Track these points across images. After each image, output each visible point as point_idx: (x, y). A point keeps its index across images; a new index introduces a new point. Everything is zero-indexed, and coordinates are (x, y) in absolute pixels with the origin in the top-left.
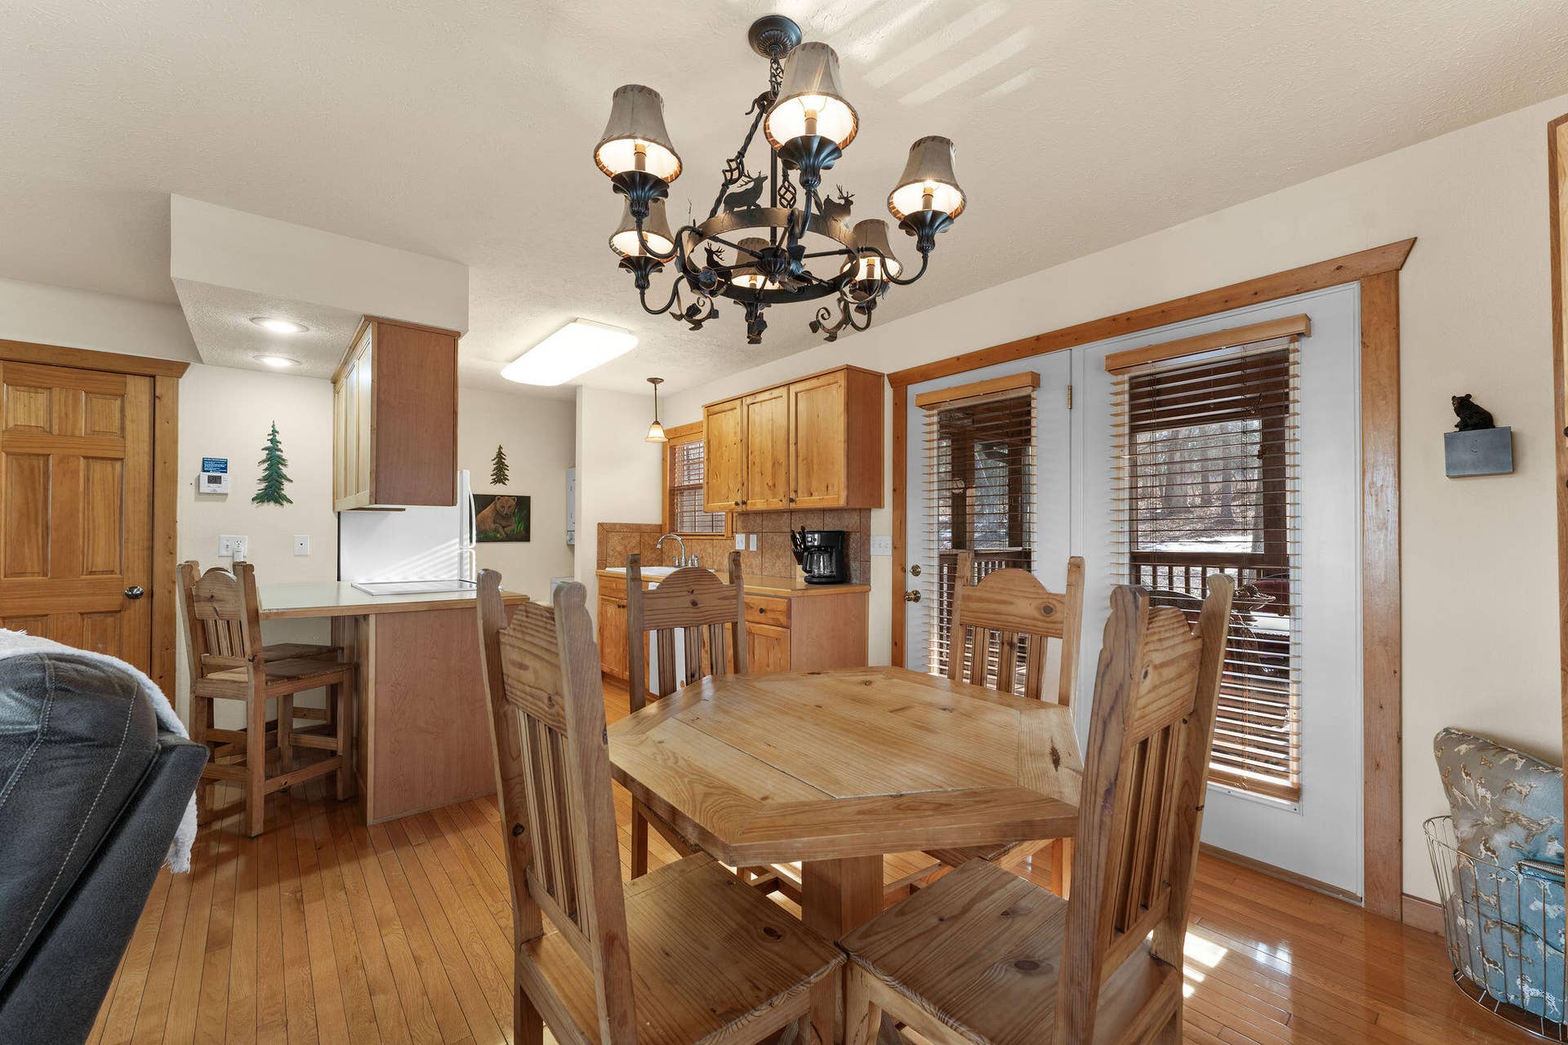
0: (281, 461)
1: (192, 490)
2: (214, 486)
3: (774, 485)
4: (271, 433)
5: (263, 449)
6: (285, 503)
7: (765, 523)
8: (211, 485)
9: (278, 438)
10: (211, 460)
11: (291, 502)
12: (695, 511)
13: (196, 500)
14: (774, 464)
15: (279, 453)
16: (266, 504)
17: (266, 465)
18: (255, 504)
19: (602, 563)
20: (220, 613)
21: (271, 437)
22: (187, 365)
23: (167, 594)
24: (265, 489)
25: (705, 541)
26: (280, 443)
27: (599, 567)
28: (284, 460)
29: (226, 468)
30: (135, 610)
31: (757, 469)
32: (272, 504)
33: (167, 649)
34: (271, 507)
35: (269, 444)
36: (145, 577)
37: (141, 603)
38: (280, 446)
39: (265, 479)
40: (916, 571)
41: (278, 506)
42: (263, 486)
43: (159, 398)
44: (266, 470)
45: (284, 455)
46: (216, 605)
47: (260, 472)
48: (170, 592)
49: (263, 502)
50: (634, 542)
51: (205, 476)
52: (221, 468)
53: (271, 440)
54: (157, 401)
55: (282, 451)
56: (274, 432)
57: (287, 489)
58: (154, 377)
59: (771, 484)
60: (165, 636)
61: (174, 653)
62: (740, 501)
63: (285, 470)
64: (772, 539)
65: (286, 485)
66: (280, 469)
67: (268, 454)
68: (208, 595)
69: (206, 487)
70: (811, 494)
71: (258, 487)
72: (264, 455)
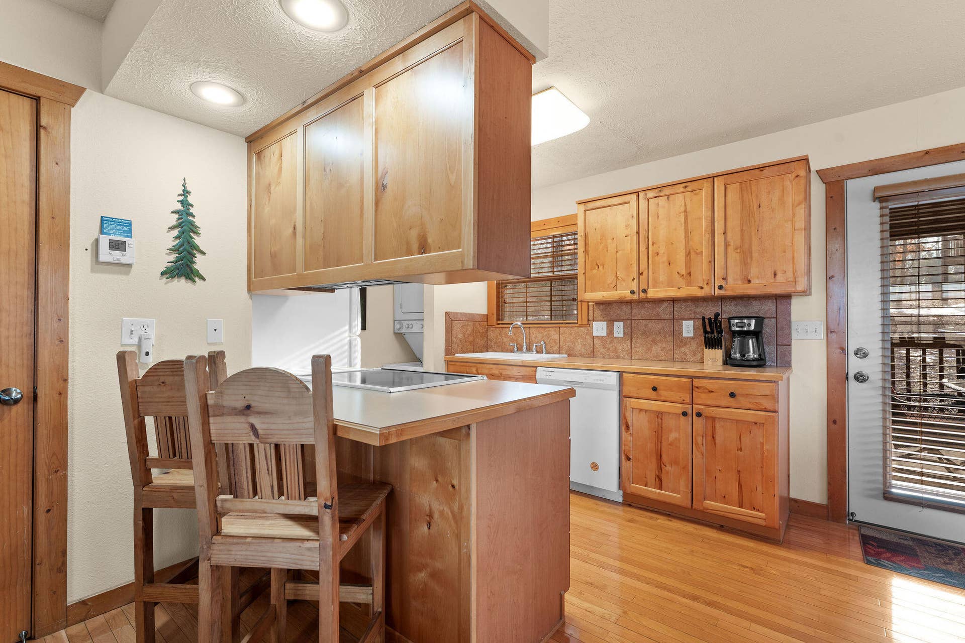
0: (194, 229)
1: (88, 257)
2: (117, 254)
3: (690, 274)
4: (182, 193)
5: (173, 212)
6: (197, 279)
7: (634, 311)
8: (112, 252)
9: (190, 199)
10: (112, 220)
11: (204, 279)
12: (527, 302)
13: (93, 271)
14: (688, 254)
15: (191, 218)
16: (176, 280)
17: (176, 232)
18: (164, 280)
19: (449, 350)
20: (260, 432)
21: (181, 198)
22: (80, 91)
23: (57, 397)
24: (176, 262)
25: (548, 329)
26: (192, 206)
27: (446, 354)
28: (196, 227)
29: (130, 231)
30: (10, 421)
31: (663, 259)
32: (183, 280)
33: (56, 472)
34: (181, 284)
35: (179, 207)
36: (25, 375)
37: (19, 412)
38: (192, 210)
39: (174, 250)
40: (861, 353)
41: (189, 284)
42: (173, 257)
43: (45, 128)
44: (176, 238)
45: (197, 221)
46: (253, 420)
47: (170, 240)
48: (60, 394)
49: (173, 277)
50: (470, 329)
51: (104, 241)
52: (124, 231)
53: (182, 202)
54: (42, 132)
55: (194, 216)
56: (186, 193)
57: (200, 263)
58: (36, 99)
59: (683, 272)
60: (54, 454)
61: (65, 477)
62: (636, 289)
63: (197, 240)
64: (646, 326)
65: (199, 258)
66: (192, 238)
67: (179, 219)
68: (240, 404)
69: (106, 254)
70: (749, 282)
71: (167, 259)
72: (173, 219)
